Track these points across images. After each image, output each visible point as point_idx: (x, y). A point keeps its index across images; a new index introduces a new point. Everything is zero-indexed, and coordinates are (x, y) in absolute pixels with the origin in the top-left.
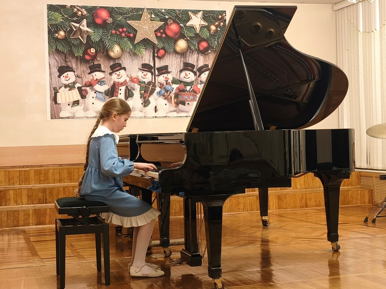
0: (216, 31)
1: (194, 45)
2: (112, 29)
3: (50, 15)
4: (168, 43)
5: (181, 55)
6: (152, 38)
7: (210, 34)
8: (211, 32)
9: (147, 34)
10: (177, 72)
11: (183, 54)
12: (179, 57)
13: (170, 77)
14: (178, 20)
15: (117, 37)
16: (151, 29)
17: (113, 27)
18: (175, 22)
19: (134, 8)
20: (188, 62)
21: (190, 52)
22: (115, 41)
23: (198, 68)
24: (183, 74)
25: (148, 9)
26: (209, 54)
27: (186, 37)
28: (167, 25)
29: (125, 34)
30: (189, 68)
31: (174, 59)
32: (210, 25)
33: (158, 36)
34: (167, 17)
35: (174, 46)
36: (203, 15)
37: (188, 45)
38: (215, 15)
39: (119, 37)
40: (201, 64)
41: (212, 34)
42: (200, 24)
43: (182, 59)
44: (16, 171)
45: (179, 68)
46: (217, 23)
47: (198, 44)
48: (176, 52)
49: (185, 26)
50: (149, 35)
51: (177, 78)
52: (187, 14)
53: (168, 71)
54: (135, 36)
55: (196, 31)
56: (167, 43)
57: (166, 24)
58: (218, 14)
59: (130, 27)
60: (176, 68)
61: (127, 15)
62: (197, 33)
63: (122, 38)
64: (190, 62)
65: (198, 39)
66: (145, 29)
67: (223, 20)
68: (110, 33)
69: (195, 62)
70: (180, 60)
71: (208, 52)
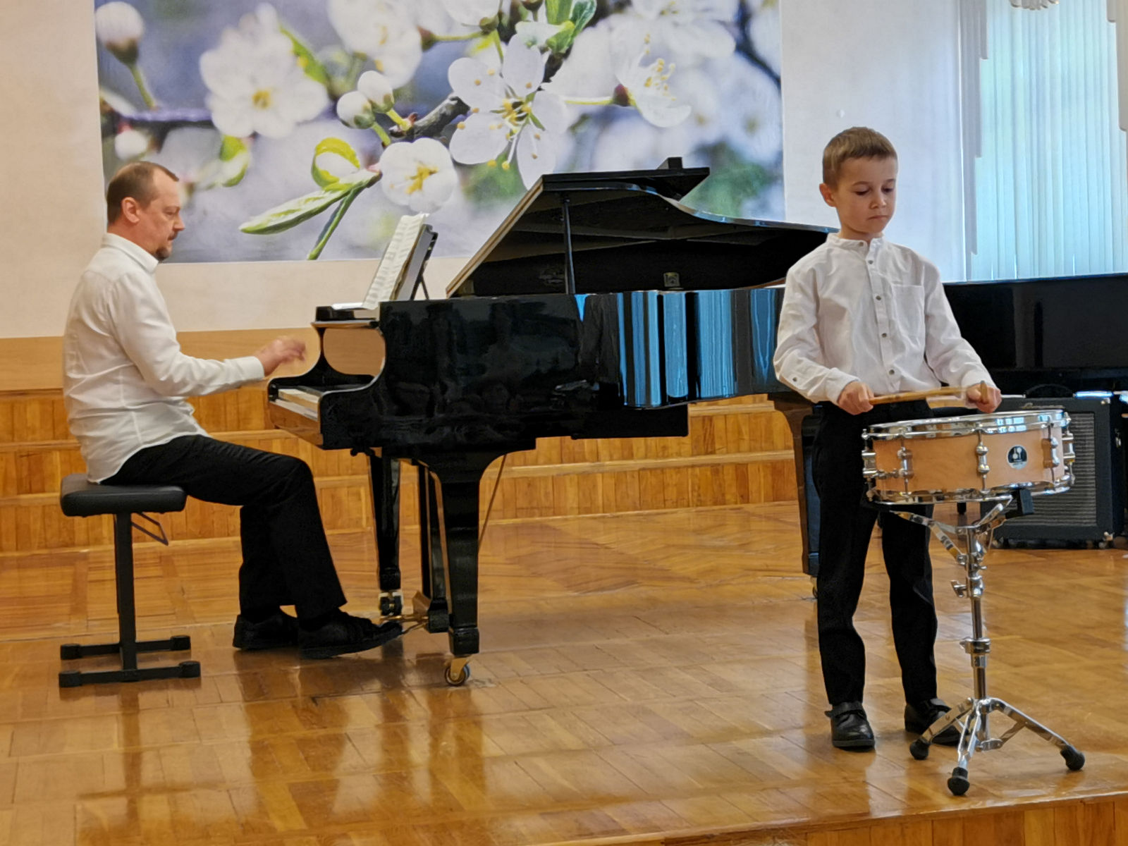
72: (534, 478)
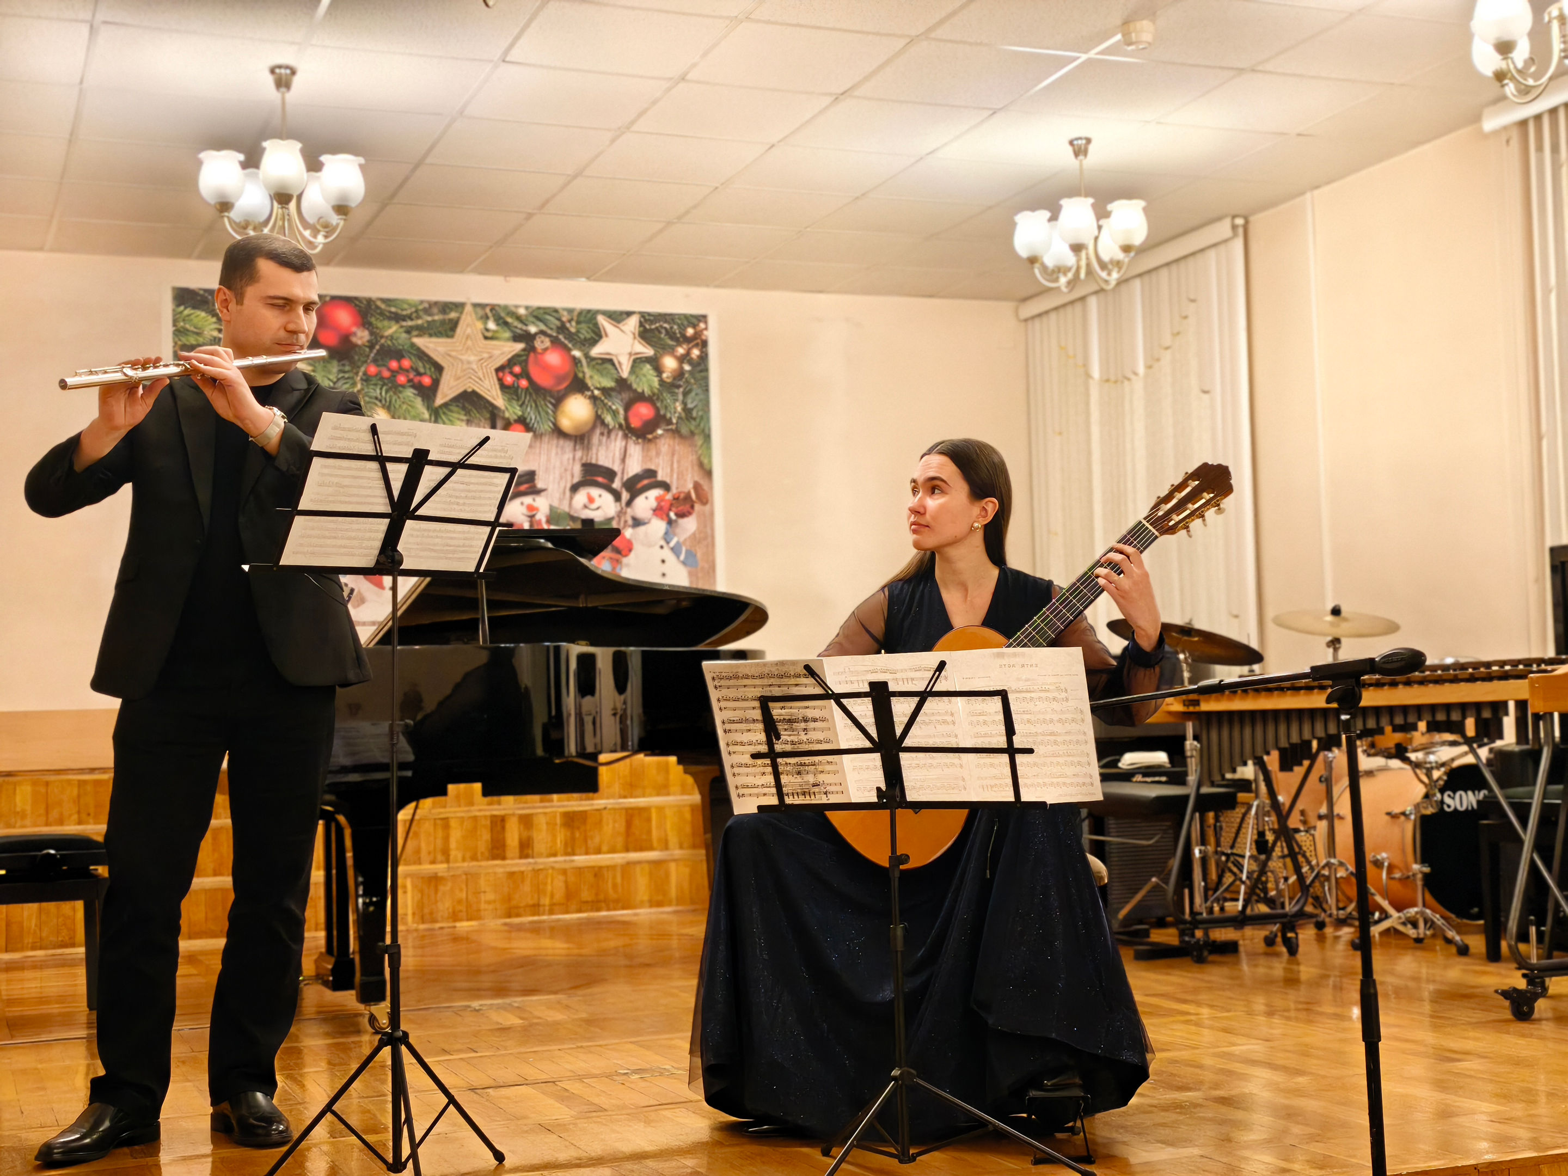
0: (680, 374)
1: (615, 414)
2: (366, 362)
3: (181, 320)
4: (536, 406)
5: (576, 442)
6: (489, 391)
7: (662, 382)
8: (665, 375)
9: (473, 377)
10: (561, 490)
11: (580, 438)
12: (568, 445)
13: (542, 504)
14: (565, 338)
15: (382, 386)
16: (485, 364)
17: (368, 356)
18: (555, 342)
19: (436, 303)
20: (597, 460)
21: (602, 434)
22: (376, 398)
23: (625, 478)
24: (581, 497)
25: (476, 305)
26: (658, 441)
27: (588, 389)
28: (532, 355)
29: (408, 376)
30: (600, 479)
31: (554, 452)
32: (662, 356)
33: (506, 383)
34: (533, 329)
35: (554, 412)
36: (641, 325)
37: (597, 412)
38: (675, 327)
39: (390, 385)
40: (634, 467)
41: (669, 381)
42: (629, 351)
43: (579, 454)
44: (69, 781)
45: (569, 478)
46: (681, 351)
47: (627, 409)
48: (559, 432)
49: (587, 356)
50: (480, 382)
51: (562, 507)
52: (594, 322)
53: (534, 486)
54: (436, 383)
55: (618, 372)
56: (533, 405)
57: (531, 349)
58: (685, 323)
59: (422, 355)
60: (561, 478)
61: (412, 320)
62: (621, 377)
63: (395, 387)
64: (601, 463)
65: (626, 396)
66: (469, 362)
67: (699, 341)
68: (361, 374)
69: (618, 462)
70: (571, 456)
71: (654, 434)
72: (600, 868)
